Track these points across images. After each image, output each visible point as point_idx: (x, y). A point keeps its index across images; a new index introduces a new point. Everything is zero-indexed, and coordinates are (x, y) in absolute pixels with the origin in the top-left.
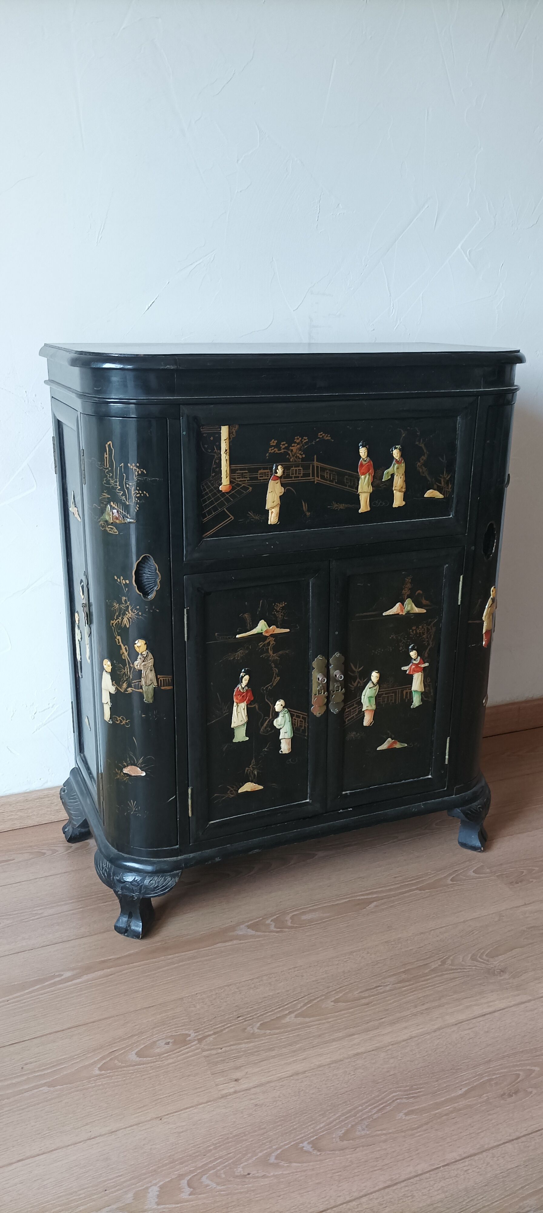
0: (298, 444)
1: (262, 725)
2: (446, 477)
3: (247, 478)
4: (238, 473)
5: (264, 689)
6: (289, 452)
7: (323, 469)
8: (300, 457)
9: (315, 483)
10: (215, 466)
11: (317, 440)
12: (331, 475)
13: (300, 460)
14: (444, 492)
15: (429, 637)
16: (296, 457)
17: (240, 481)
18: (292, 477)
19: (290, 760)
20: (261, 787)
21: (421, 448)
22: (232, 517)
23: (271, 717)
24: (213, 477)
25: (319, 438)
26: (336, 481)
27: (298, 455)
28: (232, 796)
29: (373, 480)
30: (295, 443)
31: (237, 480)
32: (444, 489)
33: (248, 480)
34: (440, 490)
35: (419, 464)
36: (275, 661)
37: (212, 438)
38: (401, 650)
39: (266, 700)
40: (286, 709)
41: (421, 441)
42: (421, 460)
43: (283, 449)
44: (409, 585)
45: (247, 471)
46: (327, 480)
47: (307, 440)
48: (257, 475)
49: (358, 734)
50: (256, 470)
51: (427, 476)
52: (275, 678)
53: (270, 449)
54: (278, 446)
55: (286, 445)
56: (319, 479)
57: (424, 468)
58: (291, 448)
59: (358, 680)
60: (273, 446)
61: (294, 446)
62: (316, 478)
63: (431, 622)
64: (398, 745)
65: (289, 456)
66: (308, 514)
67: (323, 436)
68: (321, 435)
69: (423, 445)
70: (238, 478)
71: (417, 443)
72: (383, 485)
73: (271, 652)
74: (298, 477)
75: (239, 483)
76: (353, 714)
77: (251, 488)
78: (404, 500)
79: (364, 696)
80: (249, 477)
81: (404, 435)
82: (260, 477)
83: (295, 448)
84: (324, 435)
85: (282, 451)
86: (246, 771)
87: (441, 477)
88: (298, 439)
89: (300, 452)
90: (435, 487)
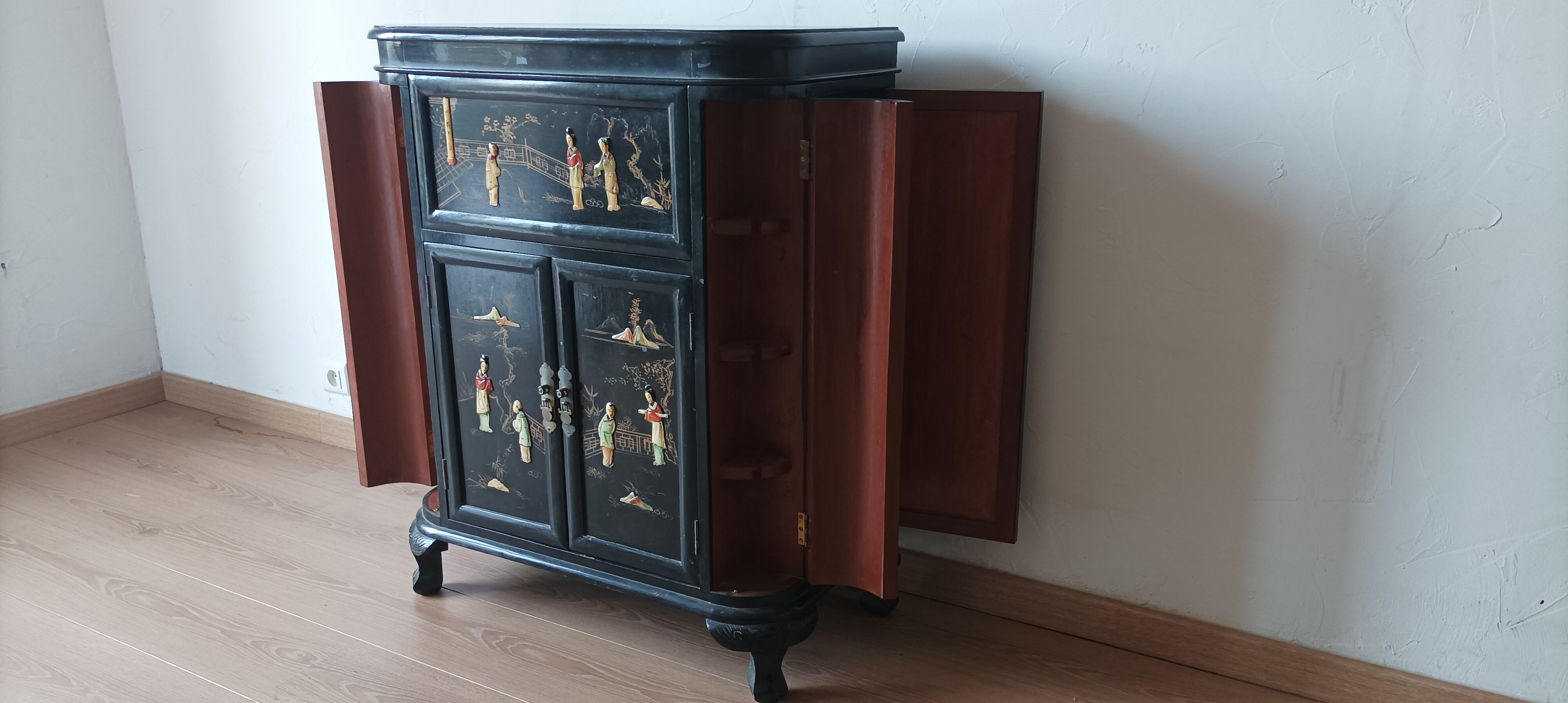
0: (509, 124)
1: (503, 422)
2: (664, 184)
3: (468, 153)
4: (461, 147)
5: (502, 383)
6: (502, 131)
7: (534, 155)
8: (512, 138)
9: (528, 168)
10: (442, 138)
11: (526, 122)
12: (542, 162)
13: (512, 141)
14: (664, 203)
15: (666, 381)
16: (508, 138)
17: (463, 156)
18: (506, 159)
19: (532, 472)
20: (507, 490)
21: (631, 143)
22: (459, 191)
23: (510, 417)
24: (441, 148)
25: (527, 120)
26: (548, 170)
27: (510, 136)
28: (484, 487)
29: (584, 174)
30: (506, 122)
31: (460, 154)
32: (663, 199)
33: (469, 156)
34: (658, 199)
35: (631, 163)
36: (508, 356)
37: (437, 110)
38: (637, 388)
39: (505, 396)
40: (522, 413)
41: (631, 136)
42: (633, 159)
43: (496, 127)
44: (637, 310)
45: (467, 147)
46: (538, 167)
47: (516, 121)
48: (476, 151)
49: (599, 473)
50: (476, 146)
51: (642, 179)
52: (511, 375)
53: (485, 126)
54: (491, 124)
55: (499, 124)
56: (531, 165)
57: (637, 168)
58: (503, 127)
59: (593, 407)
60: (487, 123)
61: (505, 126)
62: (529, 164)
63: (667, 363)
64: (642, 505)
65: (502, 135)
66: (525, 201)
67: (530, 119)
68: (528, 116)
69: (633, 140)
70: (461, 152)
71: (626, 138)
72: (595, 183)
73: (505, 345)
74: (512, 159)
75: (463, 157)
76: (591, 446)
77: (472, 165)
78: (618, 204)
79: (600, 428)
80: (470, 153)
81: (611, 126)
82: (479, 154)
83: (506, 127)
84: (531, 116)
85: (495, 130)
86: (493, 466)
87: (658, 184)
88: (508, 118)
89: (511, 133)
90: (653, 194)
